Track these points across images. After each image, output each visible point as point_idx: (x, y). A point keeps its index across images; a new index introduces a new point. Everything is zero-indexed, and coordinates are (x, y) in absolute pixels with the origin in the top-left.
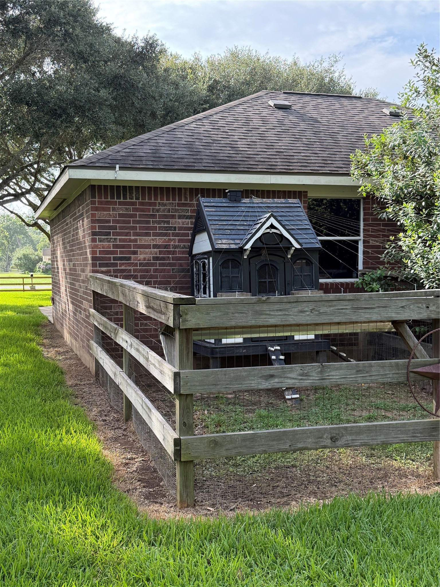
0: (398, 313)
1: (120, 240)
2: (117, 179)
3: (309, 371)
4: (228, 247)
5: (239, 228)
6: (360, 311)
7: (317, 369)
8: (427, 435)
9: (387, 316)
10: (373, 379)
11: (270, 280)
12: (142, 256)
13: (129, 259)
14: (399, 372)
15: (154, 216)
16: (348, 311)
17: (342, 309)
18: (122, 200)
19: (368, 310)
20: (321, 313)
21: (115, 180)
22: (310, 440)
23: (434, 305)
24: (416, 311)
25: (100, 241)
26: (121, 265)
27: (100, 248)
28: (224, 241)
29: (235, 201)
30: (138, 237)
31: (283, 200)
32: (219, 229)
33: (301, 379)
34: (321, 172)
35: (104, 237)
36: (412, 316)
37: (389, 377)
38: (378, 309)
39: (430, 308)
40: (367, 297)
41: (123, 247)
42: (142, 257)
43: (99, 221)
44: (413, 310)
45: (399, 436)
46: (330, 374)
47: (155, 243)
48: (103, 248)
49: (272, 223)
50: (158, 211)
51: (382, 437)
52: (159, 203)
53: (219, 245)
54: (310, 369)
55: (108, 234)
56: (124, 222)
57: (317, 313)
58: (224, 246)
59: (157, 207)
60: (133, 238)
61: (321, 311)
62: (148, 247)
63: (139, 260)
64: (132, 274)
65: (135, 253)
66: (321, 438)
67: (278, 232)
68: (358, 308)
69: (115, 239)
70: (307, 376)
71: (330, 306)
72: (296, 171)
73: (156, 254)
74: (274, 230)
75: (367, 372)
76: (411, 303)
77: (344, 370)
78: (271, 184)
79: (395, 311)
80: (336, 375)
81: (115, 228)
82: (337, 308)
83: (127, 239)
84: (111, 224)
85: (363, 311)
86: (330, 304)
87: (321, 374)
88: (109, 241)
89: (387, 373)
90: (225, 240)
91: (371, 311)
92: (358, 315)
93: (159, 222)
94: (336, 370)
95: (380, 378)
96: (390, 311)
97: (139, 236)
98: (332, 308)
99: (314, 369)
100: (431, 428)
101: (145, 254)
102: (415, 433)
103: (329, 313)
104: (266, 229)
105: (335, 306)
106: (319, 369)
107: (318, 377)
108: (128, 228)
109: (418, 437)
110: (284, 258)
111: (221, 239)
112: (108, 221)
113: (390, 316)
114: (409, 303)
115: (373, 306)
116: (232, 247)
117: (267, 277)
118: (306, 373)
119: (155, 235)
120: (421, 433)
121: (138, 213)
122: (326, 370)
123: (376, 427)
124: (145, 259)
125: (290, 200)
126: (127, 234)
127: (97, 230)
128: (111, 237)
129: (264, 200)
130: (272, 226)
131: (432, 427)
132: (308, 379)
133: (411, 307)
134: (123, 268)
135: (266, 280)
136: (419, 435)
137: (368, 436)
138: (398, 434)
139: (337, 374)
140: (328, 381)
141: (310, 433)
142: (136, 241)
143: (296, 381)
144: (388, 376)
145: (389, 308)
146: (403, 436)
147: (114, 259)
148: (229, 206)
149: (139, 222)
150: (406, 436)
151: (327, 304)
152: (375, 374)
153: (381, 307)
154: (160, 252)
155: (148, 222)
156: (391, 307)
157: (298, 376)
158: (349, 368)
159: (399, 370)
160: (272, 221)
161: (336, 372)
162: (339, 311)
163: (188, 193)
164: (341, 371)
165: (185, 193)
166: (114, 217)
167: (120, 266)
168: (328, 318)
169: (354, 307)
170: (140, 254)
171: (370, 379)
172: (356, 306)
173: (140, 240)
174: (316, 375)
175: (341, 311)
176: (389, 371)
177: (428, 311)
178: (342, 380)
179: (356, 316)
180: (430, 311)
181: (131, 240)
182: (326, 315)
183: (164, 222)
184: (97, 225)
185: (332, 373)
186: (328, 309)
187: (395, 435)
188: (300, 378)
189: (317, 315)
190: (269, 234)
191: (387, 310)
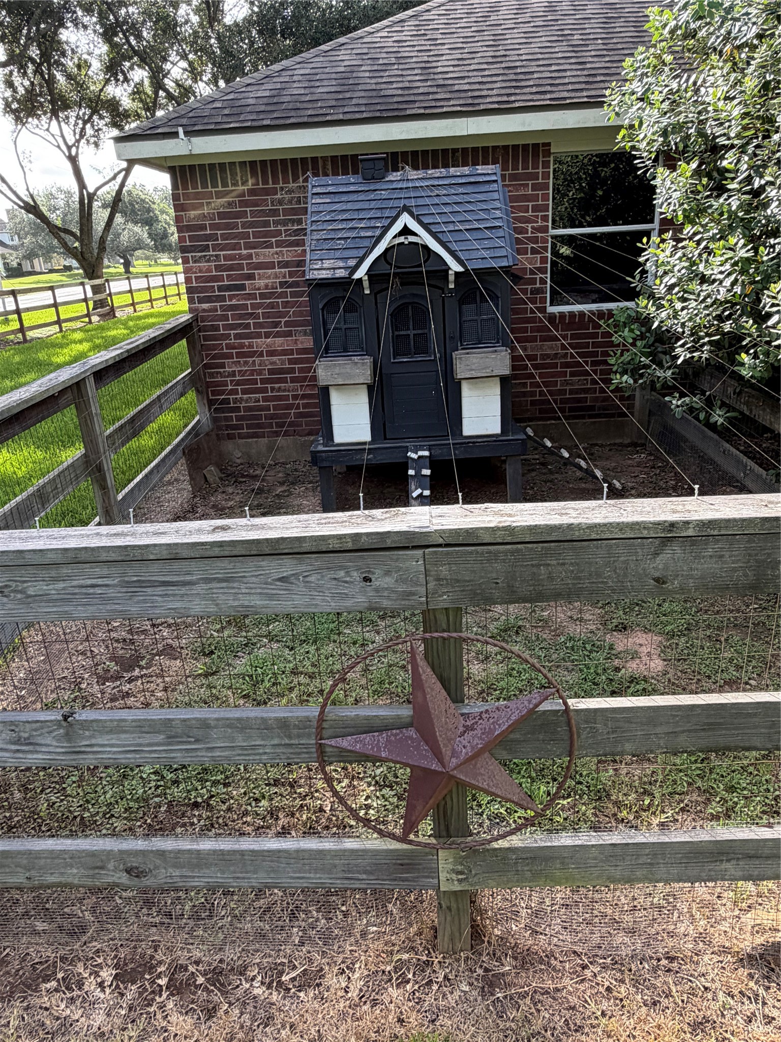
0: (271, 597)
1: (226, 258)
2: (194, 152)
3: (35, 733)
4: (330, 276)
5: (363, 234)
6: (149, 590)
7: (54, 730)
8: (385, 877)
9: (236, 603)
10: (219, 756)
11: (415, 332)
12: (262, 281)
13: (243, 287)
14: (293, 742)
15: (275, 213)
16: (111, 592)
17: (93, 586)
18: (220, 189)
19: (171, 590)
20: (30, 596)
21: (191, 156)
22: (75, 871)
23: (387, 573)
24: (329, 589)
25: (195, 262)
26: (231, 298)
27: (196, 273)
28: (327, 264)
29: (373, 178)
30: (253, 251)
31: (466, 170)
32: (325, 239)
33: (18, 751)
34: (568, 101)
35: (200, 254)
36: (317, 605)
37: (265, 753)
38: (205, 586)
39: (376, 583)
40: (165, 552)
41: (231, 268)
42: (262, 283)
43: (189, 228)
44: (319, 588)
45: (308, 875)
46: (93, 741)
47: (281, 259)
48: (200, 271)
49: (405, 224)
50: (281, 202)
51: (261, 874)
52: (282, 189)
53: (315, 272)
54: (36, 730)
55: (206, 248)
56: (228, 226)
57: (19, 596)
58: (324, 274)
59: (279, 196)
60: (244, 252)
61: (31, 592)
62: (271, 265)
63: (259, 289)
64: (250, 311)
65: (251, 277)
66: (102, 868)
67: (420, 242)
68: (141, 584)
69: (216, 256)
70: (31, 744)
71: (55, 580)
72: (517, 105)
73: (284, 277)
74: (412, 239)
75: (197, 741)
76: (310, 568)
77: (132, 733)
78: (468, 135)
79: (259, 591)
80: (112, 746)
81: (213, 237)
82: (75, 583)
83: (236, 254)
84: (208, 232)
85: (159, 590)
86: (53, 573)
87: (69, 741)
88: (209, 261)
89: (257, 743)
90: (328, 262)
91: (183, 590)
92: (145, 601)
93: (284, 223)
94: (107, 733)
95: (239, 755)
96: (243, 591)
97: (255, 248)
98: (61, 585)
99: (46, 730)
100: (395, 864)
101: (269, 278)
102: (349, 872)
103: (56, 597)
104: (395, 237)
105: (69, 577)
106: (62, 731)
107: (62, 747)
108: (236, 236)
109: (359, 880)
110: (443, 289)
111: (322, 260)
112: (203, 228)
113: (246, 603)
114: (304, 568)
115: (188, 578)
116: (337, 276)
117: (411, 327)
118: (28, 738)
119: (279, 244)
120: (365, 872)
121: (248, 209)
122: (81, 732)
123: (243, 855)
124: (267, 287)
125: (480, 169)
126: (235, 247)
127: (188, 244)
128: (211, 253)
129: (430, 172)
130: (406, 231)
131: (399, 862)
132: (37, 752)
133: (312, 579)
134: (234, 302)
135: (409, 332)
136: (364, 876)
137: (223, 872)
138: (305, 872)
139: (114, 742)
140: (91, 756)
141: (71, 858)
142: (250, 256)
143: (7, 755)
144: (261, 751)
145: (240, 581)
146: (318, 876)
147: (220, 289)
148: (360, 189)
149: (252, 225)
150: (327, 876)
151: (44, 573)
152: (222, 745)
153: (215, 579)
154: (291, 274)
155: (266, 224)
156: (245, 580)
157: (7, 743)
158: (143, 729)
159: (290, 737)
160: (406, 219)
161: (109, 737)
162: (84, 590)
163: (330, 167)
164: (123, 736)
165: (324, 167)
166: (211, 219)
167: (230, 300)
168: (55, 609)
169: (127, 582)
170: (259, 279)
171: (210, 755)
172: (135, 579)
173: (257, 254)
174: (55, 743)
175: (91, 591)
176: (263, 740)
177: (369, 589)
178: (129, 756)
179: (138, 602)
180: (377, 590)
181: (241, 257)
182: (49, 601)
183: (293, 221)
184: (187, 235)
185: (100, 741)
186: (51, 587)
187: (295, 872)
188: (14, 747)
189: (21, 602)
190: (403, 246)
191: (234, 588)
